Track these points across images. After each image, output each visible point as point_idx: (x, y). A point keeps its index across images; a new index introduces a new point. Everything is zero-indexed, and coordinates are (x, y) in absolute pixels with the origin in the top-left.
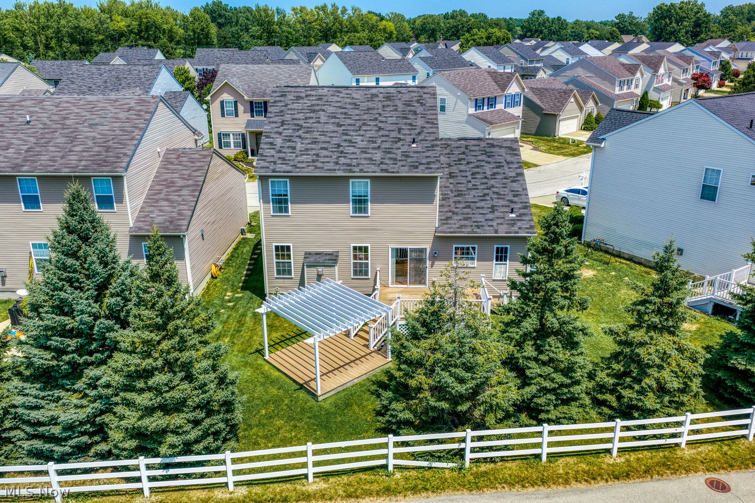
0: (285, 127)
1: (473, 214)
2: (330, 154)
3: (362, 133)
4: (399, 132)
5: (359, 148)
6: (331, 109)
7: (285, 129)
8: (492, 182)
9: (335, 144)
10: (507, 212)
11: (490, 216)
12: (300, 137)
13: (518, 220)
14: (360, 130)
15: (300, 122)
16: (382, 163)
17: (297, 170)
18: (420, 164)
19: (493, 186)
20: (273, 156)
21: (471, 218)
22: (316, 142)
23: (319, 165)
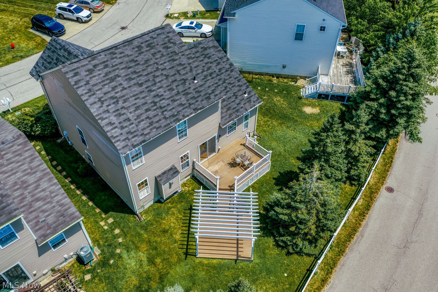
0: (106, 104)
1: (229, 104)
2: (155, 113)
3: (159, 85)
4: (180, 74)
5: (168, 99)
6: (123, 73)
7: (108, 106)
8: (223, 76)
9: (151, 103)
10: (242, 94)
11: (237, 101)
12: (123, 108)
13: (250, 97)
14: (155, 83)
15: (112, 94)
16: (190, 104)
17: (148, 136)
18: (210, 94)
19: (225, 80)
20: (121, 134)
21: (230, 107)
22: (138, 107)
23: (157, 125)
